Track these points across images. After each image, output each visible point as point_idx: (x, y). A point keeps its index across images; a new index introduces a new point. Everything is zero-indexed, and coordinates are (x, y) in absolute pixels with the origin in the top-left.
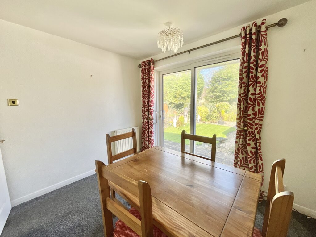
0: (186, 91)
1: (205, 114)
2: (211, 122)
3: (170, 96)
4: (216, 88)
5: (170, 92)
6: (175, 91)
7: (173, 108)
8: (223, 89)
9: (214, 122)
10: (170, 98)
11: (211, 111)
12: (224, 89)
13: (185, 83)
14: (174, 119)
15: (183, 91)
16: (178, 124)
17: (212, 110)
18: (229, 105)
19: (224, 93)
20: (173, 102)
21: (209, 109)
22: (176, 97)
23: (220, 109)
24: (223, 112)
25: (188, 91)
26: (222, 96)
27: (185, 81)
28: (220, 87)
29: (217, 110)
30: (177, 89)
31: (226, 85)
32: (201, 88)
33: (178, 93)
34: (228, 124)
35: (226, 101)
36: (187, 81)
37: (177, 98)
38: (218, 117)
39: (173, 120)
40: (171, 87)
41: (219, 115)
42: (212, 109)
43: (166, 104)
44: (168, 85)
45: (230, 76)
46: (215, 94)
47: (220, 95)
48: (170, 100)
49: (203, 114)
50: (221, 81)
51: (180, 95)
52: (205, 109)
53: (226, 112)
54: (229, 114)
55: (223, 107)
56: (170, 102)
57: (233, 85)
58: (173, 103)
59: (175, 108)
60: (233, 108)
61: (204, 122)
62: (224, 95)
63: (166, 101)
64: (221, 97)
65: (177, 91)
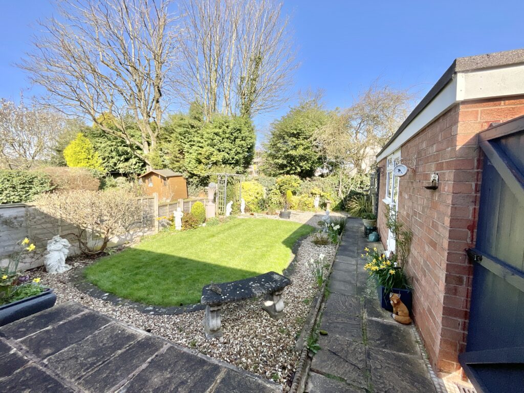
0: (219, 151)
1: (256, 198)
2: (267, 214)
3: (188, 160)
4: (279, 150)
5: (188, 152)
6: (196, 150)
7: (197, 186)
8: (289, 153)
9: (272, 214)
10: (190, 165)
11: (269, 192)
12: (291, 152)
13: (216, 134)
14: (176, 210)
15: (213, 149)
16: (187, 221)
17: (271, 190)
18: (300, 181)
19: (291, 161)
20: (195, 172)
21: (265, 188)
22: (200, 162)
23: (284, 188)
24: (289, 193)
25: (223, 151)
26: (288, 165)
27: (217, 130)
28: (284, 149)
29: (279, 189)
30: (200, 145)
31: (294, 144)
32: (249, 146)
33: (203, 153)
34: (298, 216)
35: (295, 173)
36: (221, 131)
37: (202, 164)
38: (280, 203)
39: (174, 212)
40: (191, 141)
41: (282, 200)
42: (270, 188)
43: (182, 176)
44: (185, 138)
45: (300, 130)
46: (277, 161)
47: (285, 163)
48: (189, 169)
49: (253, 198)
50: (287, 137)
51: (208, 158)
52: (256, 187)
53: (294, 193)
54: (300, 197)
55: (289, 184)
56: (191, 173)
57: (305, 146)
58: (196, 175)
59: (201, 185)
60: (306, 186)
61: (252, 214)
62: (292, 164)
63: (181, 170)
64: (286, 166)
65: (201, 149)
